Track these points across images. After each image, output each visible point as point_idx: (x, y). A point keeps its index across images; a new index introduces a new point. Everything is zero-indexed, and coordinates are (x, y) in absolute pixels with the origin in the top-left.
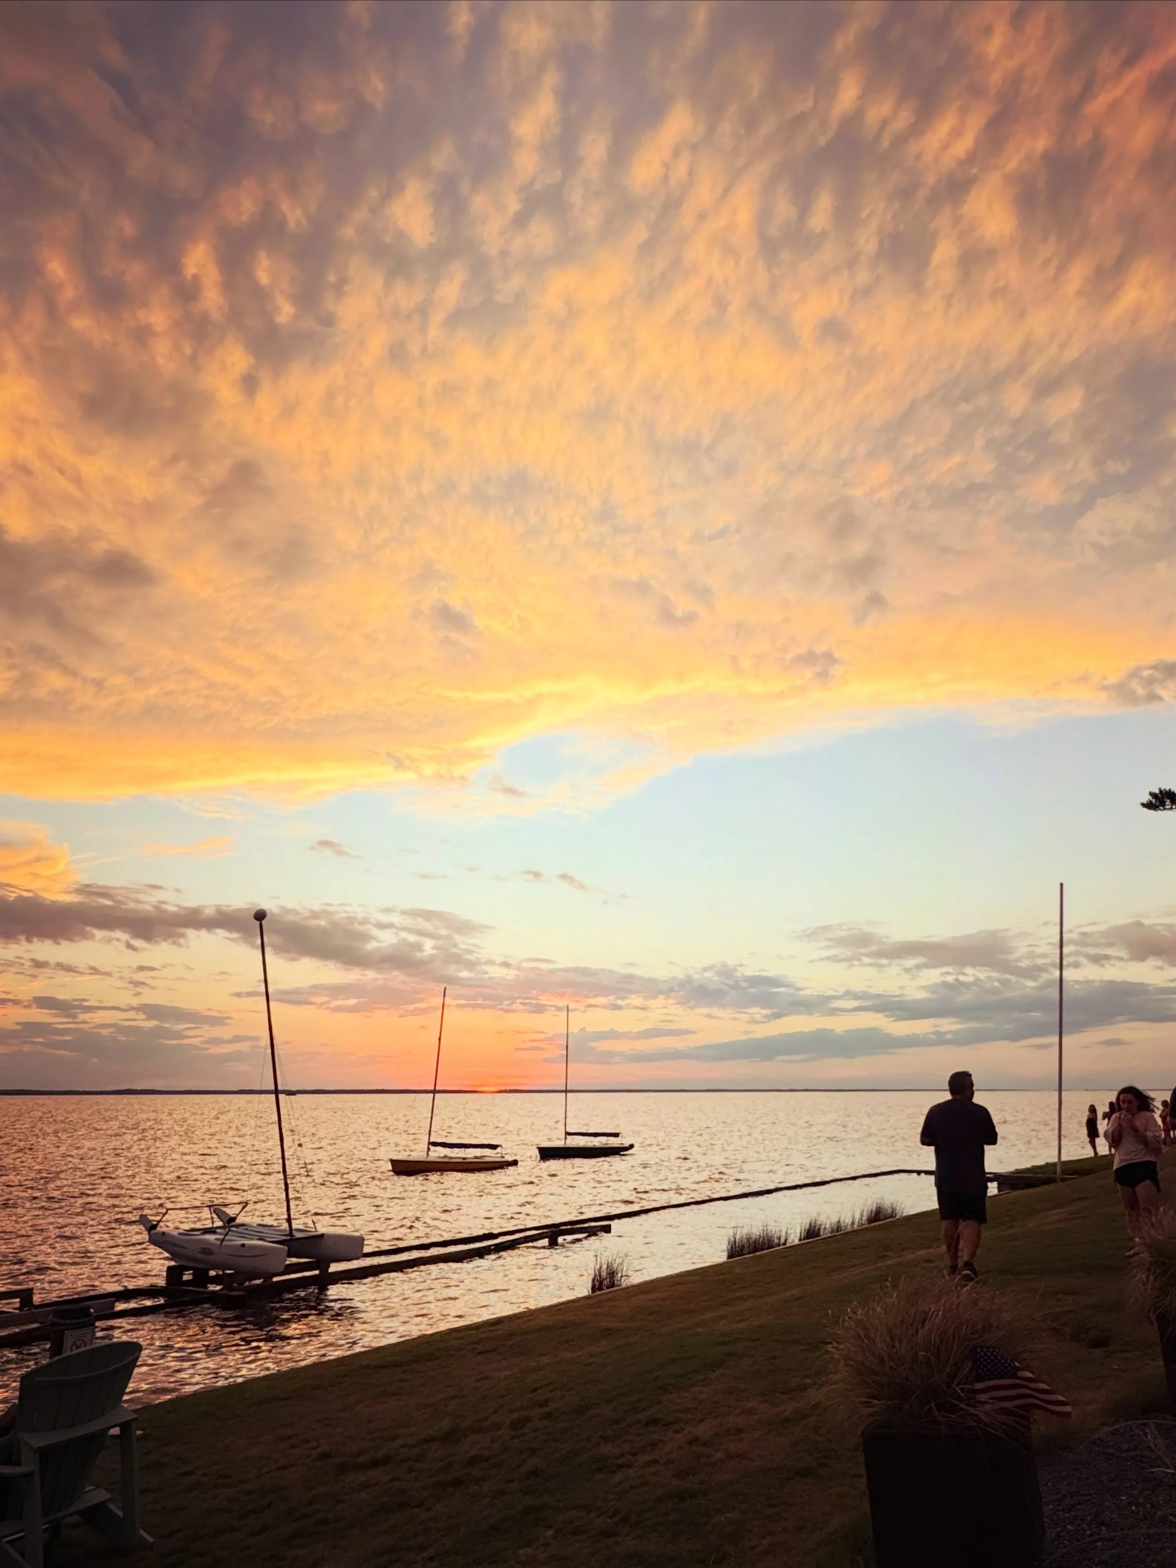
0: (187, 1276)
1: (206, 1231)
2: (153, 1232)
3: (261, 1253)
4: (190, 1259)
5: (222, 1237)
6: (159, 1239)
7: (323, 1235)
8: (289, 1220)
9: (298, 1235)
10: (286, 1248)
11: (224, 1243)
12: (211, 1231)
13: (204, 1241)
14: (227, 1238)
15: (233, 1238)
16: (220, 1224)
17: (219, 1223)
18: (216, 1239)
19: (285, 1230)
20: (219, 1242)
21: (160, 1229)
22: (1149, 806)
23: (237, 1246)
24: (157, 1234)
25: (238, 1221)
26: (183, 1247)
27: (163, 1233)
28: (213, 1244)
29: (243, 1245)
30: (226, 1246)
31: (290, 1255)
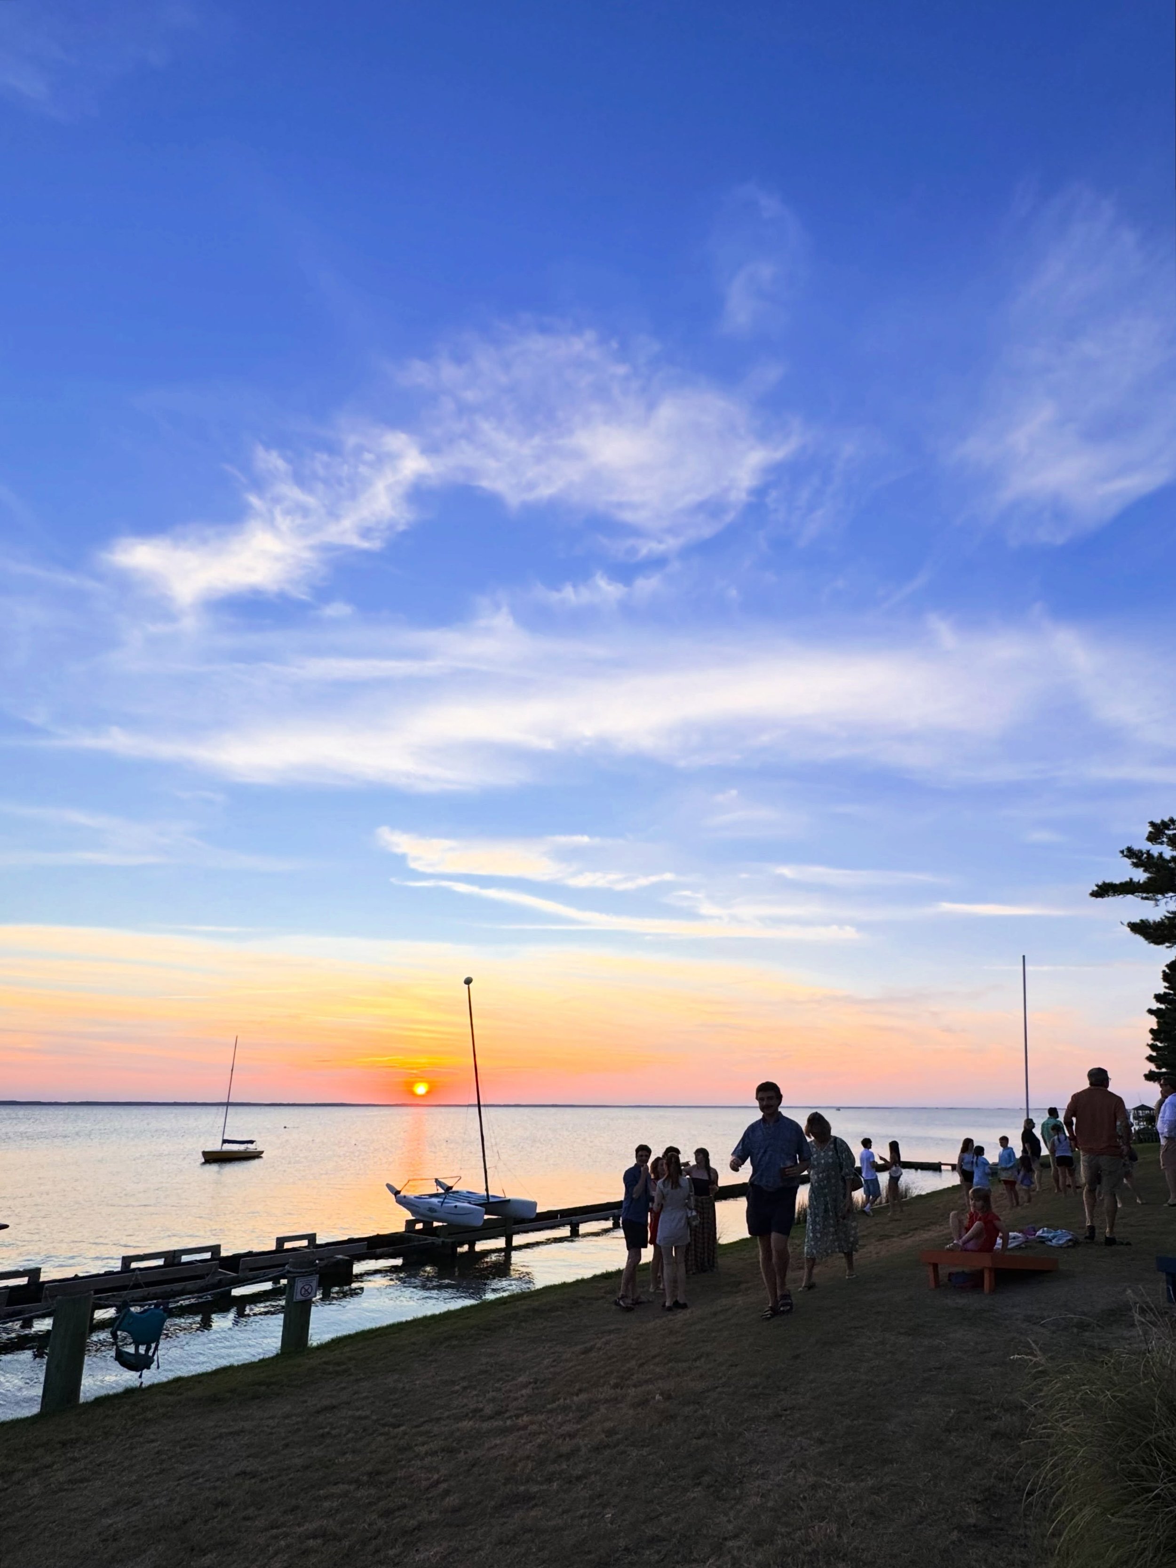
0: (419, 1226)
1: (432, 1196)
2: (398, 1195)
3: (467, 1212)
4: (422, 1215)
5: (442, 1200)
6: (403, 1201)
7: (509, 1201)
8: (487, 1190)
9: (491, 1200)
10: (484, 1209)
11: (444, 1205)
12: (436, 1195)
13: (428, 1203)
14: (446, 1201)
15: (450, 1201)
16: (443, 1191)
17: (441, 1191)
18: (439, 1202)
19: (483, 1196)
20: (440, 1204)
21: (402, 1194)
22: (1094, 894)
23: (451, 1207)
24: (401, 1197)
25: (454, 1189)
26: (417, 1207)
27: (405, 1197)
28: (435, 1205)
29: (456, 1207)
30: (445, 1207)
31: (486, 1213)
